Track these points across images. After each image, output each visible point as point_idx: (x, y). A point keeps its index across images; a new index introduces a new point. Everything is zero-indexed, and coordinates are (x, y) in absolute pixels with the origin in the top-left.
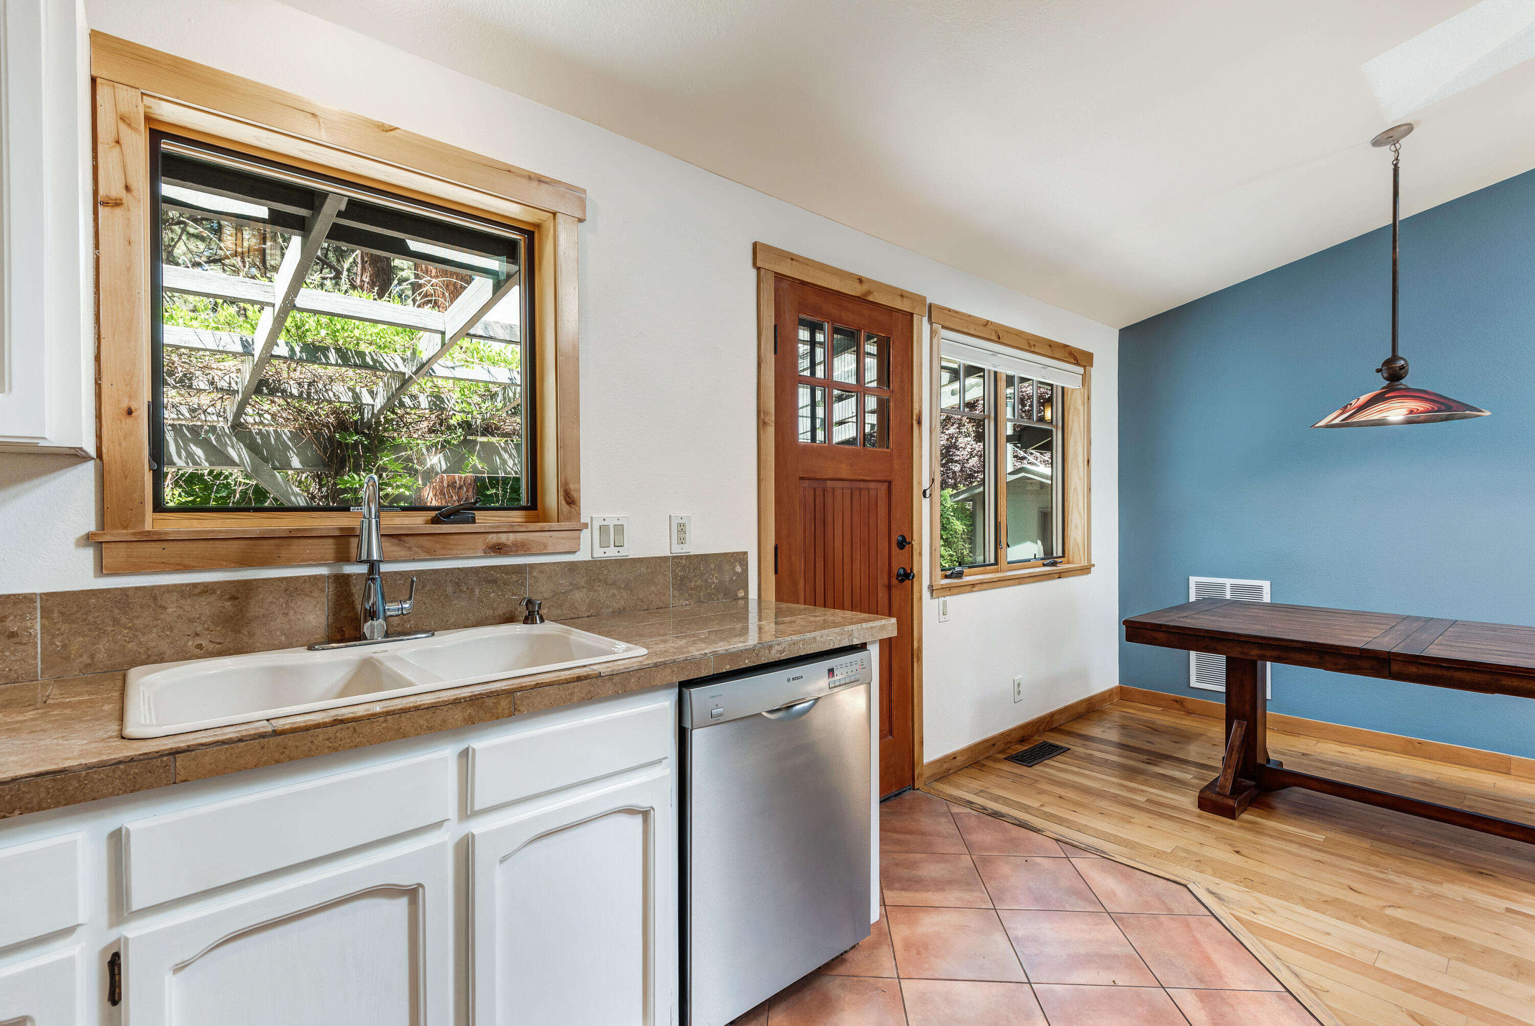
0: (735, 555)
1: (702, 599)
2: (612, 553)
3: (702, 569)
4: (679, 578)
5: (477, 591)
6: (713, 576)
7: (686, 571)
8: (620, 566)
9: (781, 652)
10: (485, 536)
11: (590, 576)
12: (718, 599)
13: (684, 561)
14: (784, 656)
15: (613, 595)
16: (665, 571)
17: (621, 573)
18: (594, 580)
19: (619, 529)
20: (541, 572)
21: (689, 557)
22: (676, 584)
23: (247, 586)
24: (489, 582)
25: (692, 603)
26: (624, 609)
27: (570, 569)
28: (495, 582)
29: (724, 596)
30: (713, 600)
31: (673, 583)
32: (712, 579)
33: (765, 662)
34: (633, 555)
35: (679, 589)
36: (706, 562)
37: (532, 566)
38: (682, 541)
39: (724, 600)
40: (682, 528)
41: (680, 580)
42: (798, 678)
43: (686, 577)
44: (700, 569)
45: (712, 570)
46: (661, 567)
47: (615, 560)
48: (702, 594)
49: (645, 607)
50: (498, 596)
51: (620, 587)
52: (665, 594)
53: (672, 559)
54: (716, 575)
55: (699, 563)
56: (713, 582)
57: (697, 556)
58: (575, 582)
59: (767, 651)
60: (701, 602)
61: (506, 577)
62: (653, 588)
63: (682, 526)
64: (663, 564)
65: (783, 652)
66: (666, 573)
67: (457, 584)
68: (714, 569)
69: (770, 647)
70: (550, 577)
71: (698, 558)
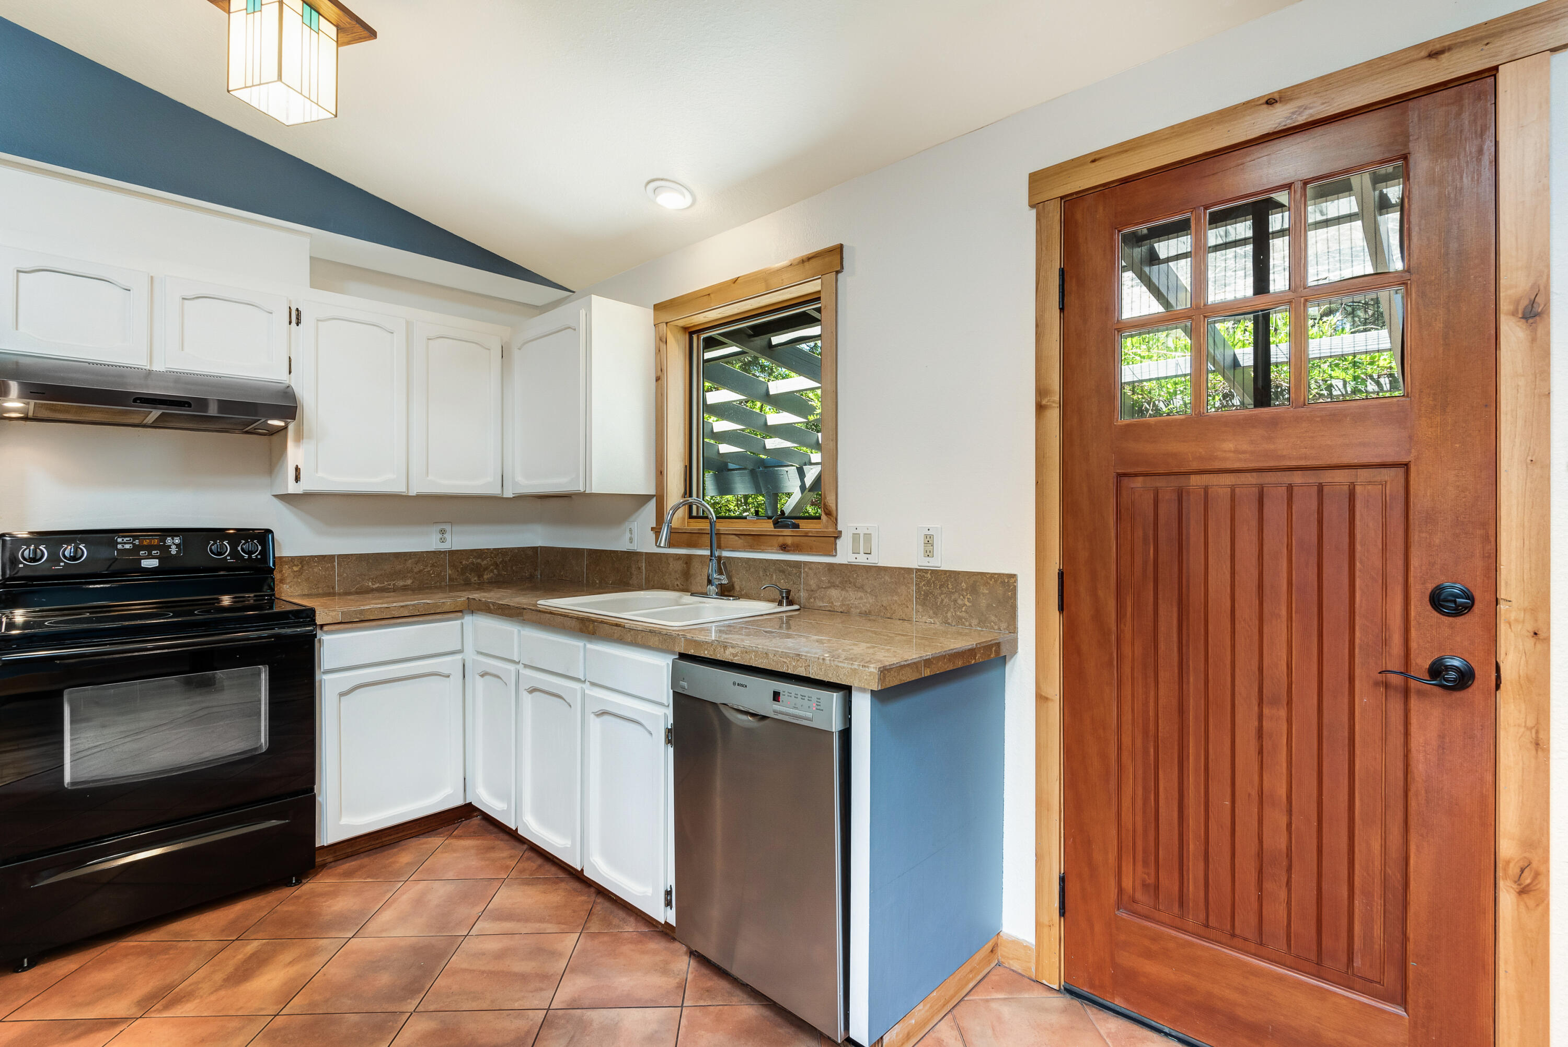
0: (996, 576)
1: (949, 621)
2: (862, 559)
3: (950, 586)
4: (922, 593)
5: (774, 577)
6: (964, 598)
7: (930, 586)
8: (867, 572)
9: (735, 655)
10: (777, 538)
11: (843, 578)
12: (970, 625)
13: (929, 575)
14: (736, 660)
15: (861, 598)
16: (908, 583)
17: (867, 578)
18: (846, 581)
19: (868, 537)
20: (810, 569)
21: (934, 572)
22: (919, 598)
23: (689, 558)
24: (780, 571)
25: (938, 623)
26: (870, 612)
27: (829, 569)
28: (783, 572)
29: (979, 623)
30: (963, 624)
31: (916, 597)
32: (962, 600)
33: (720, 659)
34: (881, 564)
35: (924, 605)
36: (956, 580)
37: (805, 563)
38: (929, 554)
39: (978, 628)
40: (929, 541)
41: (924, 595)
42: (742, 685)
43: (931, 593)
44: (947, 586)
45: (963, 590)
46: (904, 578)
47: (863, 566)
48: (949, 615)
49: (889, 615)
50: (786, 583)
51: (866, 592)
52: (908, 607)
53: (916, 572)
54: (968, 596)
55: (947, 580)
56: (965, 605)
57: (945, 572)
58: (832, 580)
59: (722, 650)
60: (949, 624)
61: (790, 569)
62: (896, 598)
63: (928, 537)
64: (906, 575)
65: (736, 656)
66: (910, 585)
67: (765, 570)
68: (967, 589)
69: (725, 647)
70: (815, 574)
71: (945, 574)
